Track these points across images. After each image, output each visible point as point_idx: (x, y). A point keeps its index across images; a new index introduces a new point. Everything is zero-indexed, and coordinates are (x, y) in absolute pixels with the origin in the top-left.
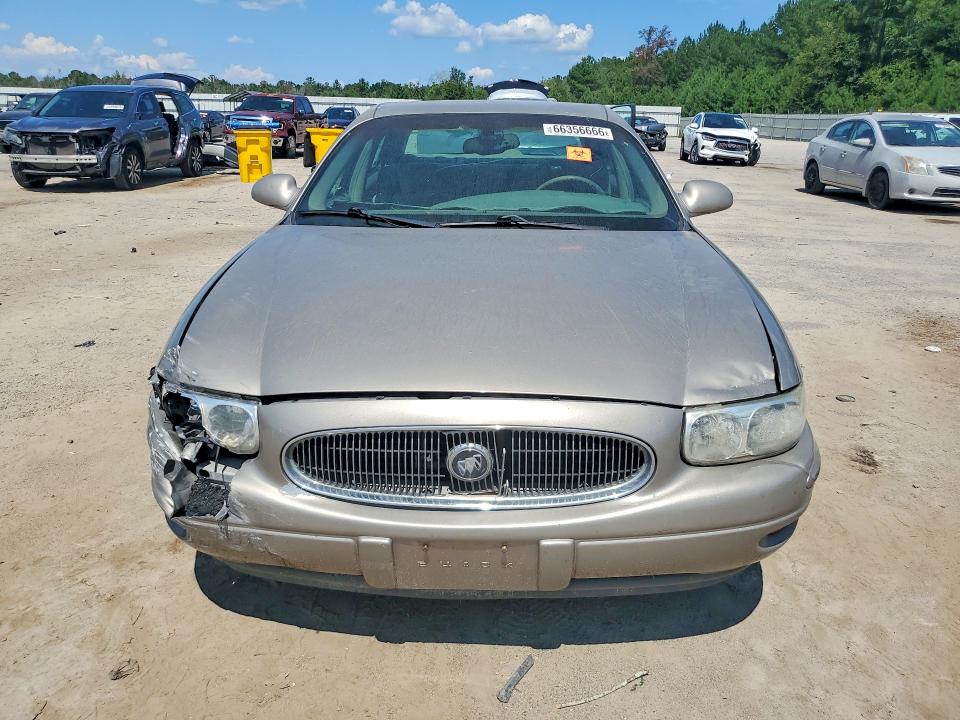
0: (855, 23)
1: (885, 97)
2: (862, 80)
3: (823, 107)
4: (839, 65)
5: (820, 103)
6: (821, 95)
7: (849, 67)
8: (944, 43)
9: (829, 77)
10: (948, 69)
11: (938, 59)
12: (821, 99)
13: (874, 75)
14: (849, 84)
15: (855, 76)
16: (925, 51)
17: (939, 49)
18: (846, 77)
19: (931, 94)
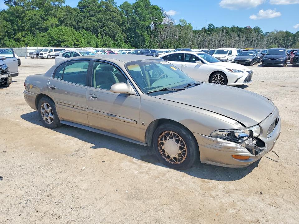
0: (8, 19)
1: (25, 42)
2: (16, 37)
3: (6, 45)
4: (7, 32)
5: (4, 44)
6: (4, 41)
7: (10, 33)
8: (37, 27)
9: (5, 36)
10: (41, 35)
11: (38, 32)
12: (5, 43)
13: (19, 35)
14: (12, 38)
15: (13, 35)
16: (33, 29)
17: (37, 29)
18: (10, 36)
19: (39, 42)
